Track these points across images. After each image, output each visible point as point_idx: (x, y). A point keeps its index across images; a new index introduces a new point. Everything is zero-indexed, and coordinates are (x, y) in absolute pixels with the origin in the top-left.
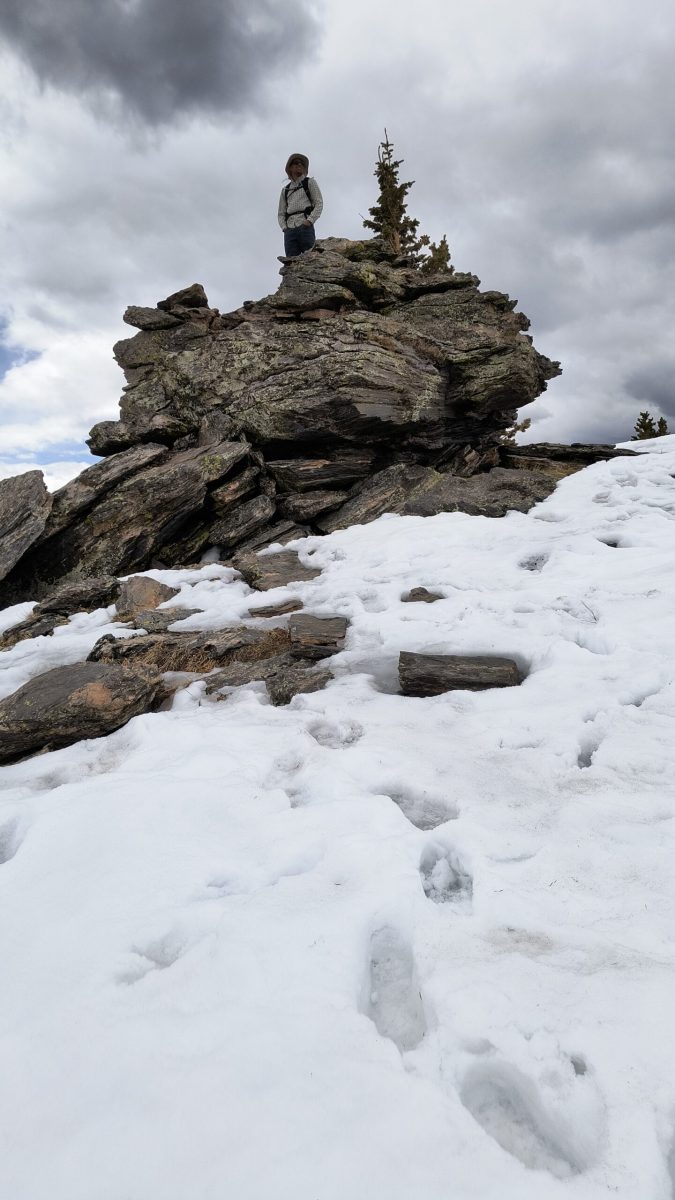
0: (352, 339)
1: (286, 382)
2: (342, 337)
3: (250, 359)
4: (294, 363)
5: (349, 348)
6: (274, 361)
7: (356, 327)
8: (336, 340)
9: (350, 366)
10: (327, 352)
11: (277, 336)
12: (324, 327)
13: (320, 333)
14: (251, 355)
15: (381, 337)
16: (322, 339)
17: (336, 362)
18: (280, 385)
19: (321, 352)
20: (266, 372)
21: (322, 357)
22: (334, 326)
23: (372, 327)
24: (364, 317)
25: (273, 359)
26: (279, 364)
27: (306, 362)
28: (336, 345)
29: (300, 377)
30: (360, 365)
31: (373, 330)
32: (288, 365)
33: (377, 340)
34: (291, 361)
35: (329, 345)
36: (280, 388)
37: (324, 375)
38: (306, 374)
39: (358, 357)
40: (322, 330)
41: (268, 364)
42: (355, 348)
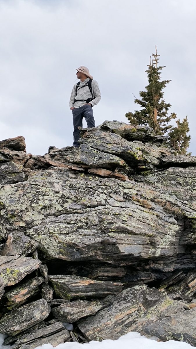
0: (121, 199)
1: (73, 222)
2: (115, 196)
3: (50, 201)
4: (80, 209)
5: (119, 204)
6: (66, 205)
7: (126, 191)
8: (111, 197)
9: (118, 218)
10: (104, 205)
11: (71, 187)
12: (104, 187)
13: (100, 190)
14: (52, 198)
15: (142, 200)
16: (101, 195)
17: (109, 214)
18: (69, 223)
19: (99, 204)
20: (60, 211)
21: (100, 207)
22: (110, 187)
23: (137, 192)
24: (132, 185)
25: (66, 204)
26: (70, 208)
27: (89, 209)
28: (111, 201)
29: (83, 220)
30: (125, 219)
31: (137, 194)
32: (76, 209)
33: (138, 201)
34: (78, 207)
35: (106, 200)
36: (68, 226)
37: (100, 222)
38: (87, 218)
39: (124, 213)
40: (102, 188)
41: (62, 206)
42: (123, 204)
